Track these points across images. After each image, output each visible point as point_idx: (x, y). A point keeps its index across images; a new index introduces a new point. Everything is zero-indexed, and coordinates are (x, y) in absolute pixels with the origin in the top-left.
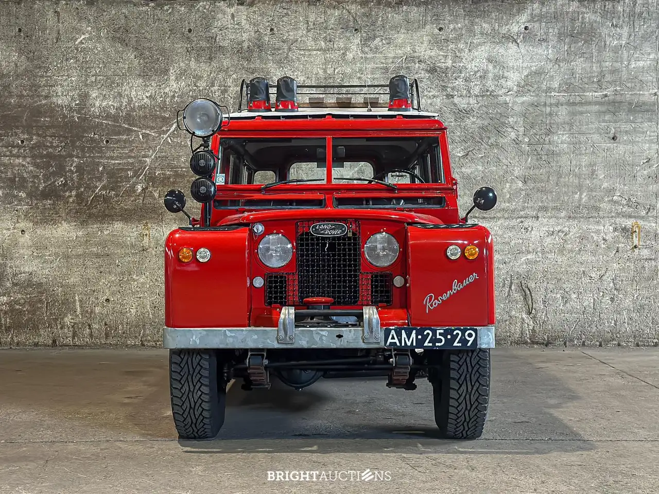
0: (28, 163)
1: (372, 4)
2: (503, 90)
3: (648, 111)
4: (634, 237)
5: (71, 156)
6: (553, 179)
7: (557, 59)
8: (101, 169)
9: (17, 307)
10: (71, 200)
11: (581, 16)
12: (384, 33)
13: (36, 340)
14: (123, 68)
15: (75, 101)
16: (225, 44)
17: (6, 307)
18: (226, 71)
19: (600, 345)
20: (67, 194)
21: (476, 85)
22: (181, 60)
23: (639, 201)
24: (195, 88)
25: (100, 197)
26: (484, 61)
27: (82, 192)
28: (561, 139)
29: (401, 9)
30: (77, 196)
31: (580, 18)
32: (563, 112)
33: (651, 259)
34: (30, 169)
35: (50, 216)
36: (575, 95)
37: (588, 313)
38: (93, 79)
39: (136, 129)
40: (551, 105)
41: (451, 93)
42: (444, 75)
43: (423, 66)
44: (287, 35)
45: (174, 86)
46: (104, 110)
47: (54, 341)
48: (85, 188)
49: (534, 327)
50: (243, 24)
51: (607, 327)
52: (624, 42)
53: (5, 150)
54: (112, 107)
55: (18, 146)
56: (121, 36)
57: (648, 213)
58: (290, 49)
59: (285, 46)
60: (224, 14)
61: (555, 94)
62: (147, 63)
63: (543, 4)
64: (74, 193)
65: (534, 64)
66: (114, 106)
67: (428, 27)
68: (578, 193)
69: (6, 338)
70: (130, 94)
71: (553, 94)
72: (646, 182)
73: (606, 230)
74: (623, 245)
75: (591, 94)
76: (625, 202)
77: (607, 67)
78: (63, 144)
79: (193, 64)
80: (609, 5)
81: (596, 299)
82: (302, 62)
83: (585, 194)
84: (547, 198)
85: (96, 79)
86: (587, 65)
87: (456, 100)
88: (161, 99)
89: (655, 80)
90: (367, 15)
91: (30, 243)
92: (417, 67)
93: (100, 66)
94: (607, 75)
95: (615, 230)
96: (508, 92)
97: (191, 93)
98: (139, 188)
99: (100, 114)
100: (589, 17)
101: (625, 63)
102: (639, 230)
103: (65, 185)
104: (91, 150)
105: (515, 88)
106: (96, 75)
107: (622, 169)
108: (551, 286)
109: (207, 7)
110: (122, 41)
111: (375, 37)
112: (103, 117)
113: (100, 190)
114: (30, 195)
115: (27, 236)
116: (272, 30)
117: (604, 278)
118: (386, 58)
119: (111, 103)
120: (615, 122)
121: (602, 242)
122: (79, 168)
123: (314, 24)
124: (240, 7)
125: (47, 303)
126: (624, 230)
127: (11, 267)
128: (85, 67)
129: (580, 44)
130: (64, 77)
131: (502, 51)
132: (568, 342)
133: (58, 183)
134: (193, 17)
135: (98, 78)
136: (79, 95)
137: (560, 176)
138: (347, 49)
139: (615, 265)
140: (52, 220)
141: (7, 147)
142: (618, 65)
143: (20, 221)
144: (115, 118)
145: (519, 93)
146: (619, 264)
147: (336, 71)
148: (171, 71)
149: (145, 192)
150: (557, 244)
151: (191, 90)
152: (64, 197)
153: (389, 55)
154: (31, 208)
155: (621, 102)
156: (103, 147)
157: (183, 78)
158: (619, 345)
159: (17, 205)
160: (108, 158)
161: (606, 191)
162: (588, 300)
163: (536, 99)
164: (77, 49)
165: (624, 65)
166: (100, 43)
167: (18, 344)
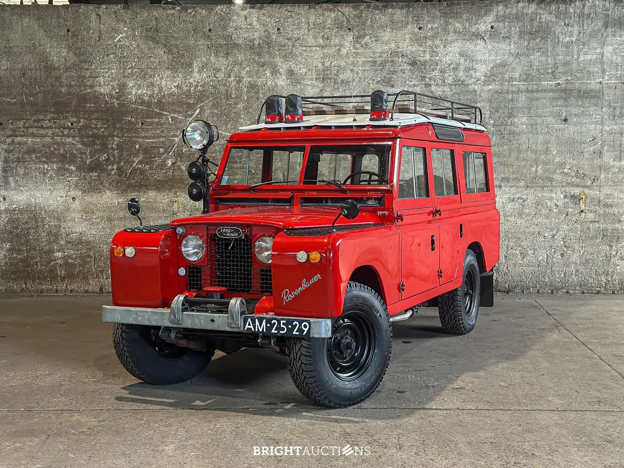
0: (77, 142)
1: (363, 7)
2: (473, 80)
3: (594, 97)
4: (581, 203)
5: (113, 136)
6: (514, 155)
7: (518, 53)
8: (137, 147)
9: (70, 261)
10: (113, 173)
11: (538, 17)
12: (373, 31)
13: (87, 288)
14: (154, 62)
15: (115, 90)
16: (240, 41)
17: (61, 260)
18: (241, 64)
19: (552, 293)
20: (110, 167)
21: (450, 75)
22: (202, 55)
23: (585, 173)
24: (214, 79)
25: (137, 170)
26: (457, 55)
27: (122, 167)
28: (521, 121)
29: (387, 11)
30: (118, 169)
31: (537, 18)
32: (523, 98)
33: (594, 222)
34: (78, 147)
35: (96, 186)
36: (533, 84)
37: (542, 266)
38: (130, 71)
39: (166, 113)
40: (513, 92)
41: (429, 83)
42: (423, 67)
43: (405, 59)
44: (291, 33)
45: (197, 77)
46: (139, 97)
47: (101, 289)
48: (124, 163)
49: (497, 277)
50: (254, 25)
51: (558, 277)
52: (574, 39)
53: (58, 131)
54: (146, 95)
55: (68, 128)
56: (152, 35)
57: (593, 183)
58: (294, 46)
59: (290, 44)
60: (239, 16)
61: (517, 83)
62: (174, 58)
63: (506, 6)
64: (115, 167)
65: (498, 58)
66: (147, 94)
67: (409, 27)
68: (535, 166)
69: (62, 287)
70: (161, 84)
71: (514, 83)
72: (591, 156)
73: (557, 197)
74: (572, 210)
75: (546, 83)
76: (573, 174)
77: (560, 60)
78: (106, 126)
79: (212, 58)
80: (562, 7)
81: (549, 254)
82: (304, 57)
83: (540, 167)
84: (509, 170)
85: (132, 71)
86: (543, 59)
87: (433, 88)
88: (187, 88)
89: (600, 71)
90: (359, 17)
91: (80, 208)
92: (400, 60)
93: (135, 60)
94: (560, 67)
95: (565, 197)
96: (477, 81)
97: (211, 83)
98: (169, 163)
99: (135, 101)
100: (546, 17)
101: (575, 56)
102: (585, 198)
103: (108, 160)
104: (129, 131)
105: (483, 78)
106: (132, 68)
107: (572, 146)
108: (511, 244)
109: (224, 10)
110: (153, 39)
111: (365, 35)
112: (138, 103)
113: (137, 164)
114: (79, 169)
115: (77, 202)
116: (278, 29)
117: (555, 237)
118: (374, 53)
119: (144, 92)
120: (566, 106)
121: (555, 207)
122: (120, 147)
123: (314, 24)
124: (251, 10)
125: (95, 258)
126: (573, 197)
127: (64, 228)
128: (123, 61)
129: (537, 41)
130: (106, 70)
131: (471, 47)
132: (525, 291)
133: (102, 159)
134: (213, 18)
135: (134, 70)
136: (118, 85)
137: (519, 152)
138: (341, 46)
139: (565, 226)
140: (97, 189)
141: (59, 128)
142: (568, 58)
143: (71, 190)
144: (149, 104)
145: (485, 83)
146: (568, 225)
147: (333, 64)
148: (195, 64)
149: (174, 166)
150: (517, 209)
151: (211, 81)
152: (107, 170)
153: (377, 50)
154: (80, 180)
155: (572, 90)
156: (139, 128)
157: (205, 70)
158: (567, 292)
159: (68, 177)
160: (142, 138)
161: (558, 165)
162: (542, 256)
163: (500, 87)
164: (116, 46)
165: (574, 59)
166: (135, 41)
167: (71, 291)
